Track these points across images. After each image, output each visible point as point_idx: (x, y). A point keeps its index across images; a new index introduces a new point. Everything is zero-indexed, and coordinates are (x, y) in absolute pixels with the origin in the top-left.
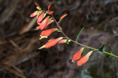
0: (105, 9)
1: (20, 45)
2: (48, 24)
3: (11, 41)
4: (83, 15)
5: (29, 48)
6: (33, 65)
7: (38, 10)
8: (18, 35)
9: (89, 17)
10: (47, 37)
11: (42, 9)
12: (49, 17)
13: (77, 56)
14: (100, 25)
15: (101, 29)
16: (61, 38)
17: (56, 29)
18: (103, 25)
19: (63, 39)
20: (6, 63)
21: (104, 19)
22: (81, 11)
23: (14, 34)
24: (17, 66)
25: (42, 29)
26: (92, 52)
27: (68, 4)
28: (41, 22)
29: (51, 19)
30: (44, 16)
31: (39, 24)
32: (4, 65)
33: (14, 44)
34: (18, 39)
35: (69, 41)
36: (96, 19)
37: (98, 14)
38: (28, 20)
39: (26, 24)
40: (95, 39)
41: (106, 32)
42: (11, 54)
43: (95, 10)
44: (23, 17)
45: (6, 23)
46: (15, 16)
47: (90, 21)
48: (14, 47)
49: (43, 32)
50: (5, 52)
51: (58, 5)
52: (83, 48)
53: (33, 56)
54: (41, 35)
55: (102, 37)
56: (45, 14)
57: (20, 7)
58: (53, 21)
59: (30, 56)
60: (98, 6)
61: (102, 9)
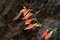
0: (57, 8)
1: (13, 27)
2: (29, 16)
3: (9, 25)
4: (45, 11)
5: (17, 28)
6: (20, 37)
7: (24, 9)
8: (12, 21)
9: (49, 12)
10: (29, 23)
11: (26, 8)
12: (30, 12)
13: (45, 34)
14: (55, 16)
15: (55, 18)
16: (36, 24)
17: (34, 19)
18: (56, 16)
19: (37, 24)
20: (6, 36)
21: (57, 13)
22: (44, 9)
23: (10, 20)
24: (11, 38)
25: (26, 19)
26: (53, 31)
27: (38, 5)
28: (26, 15)
29: (31, 13)
30: (28, 12)
31: (24, 16)
32: (5, 37)
33: (10, 26)
34: (12, 23)
35: (41, 25)
36: (52, 13)
37: (53, 11)
38: (17, 13)
39: (16, 15)
40: (52, 24)
41: (58, 20)
42: (8, 32)
43: (52, 8)
44: (14, 12)
45: (6, 15)
46: (10, 11)
47: (49, 14)
48: (10, 28)
49: (27, 20)
50: (5, 30)
51: (32, 6)
52: (48, 29)
53: (20, 32)
54: (25, 23)
55: (56, 23)
56: (28, 11)
57: (13, 6)
58: (32, 14)
59: (18, 33)
60: (53, 6)
61: (55, 8)
